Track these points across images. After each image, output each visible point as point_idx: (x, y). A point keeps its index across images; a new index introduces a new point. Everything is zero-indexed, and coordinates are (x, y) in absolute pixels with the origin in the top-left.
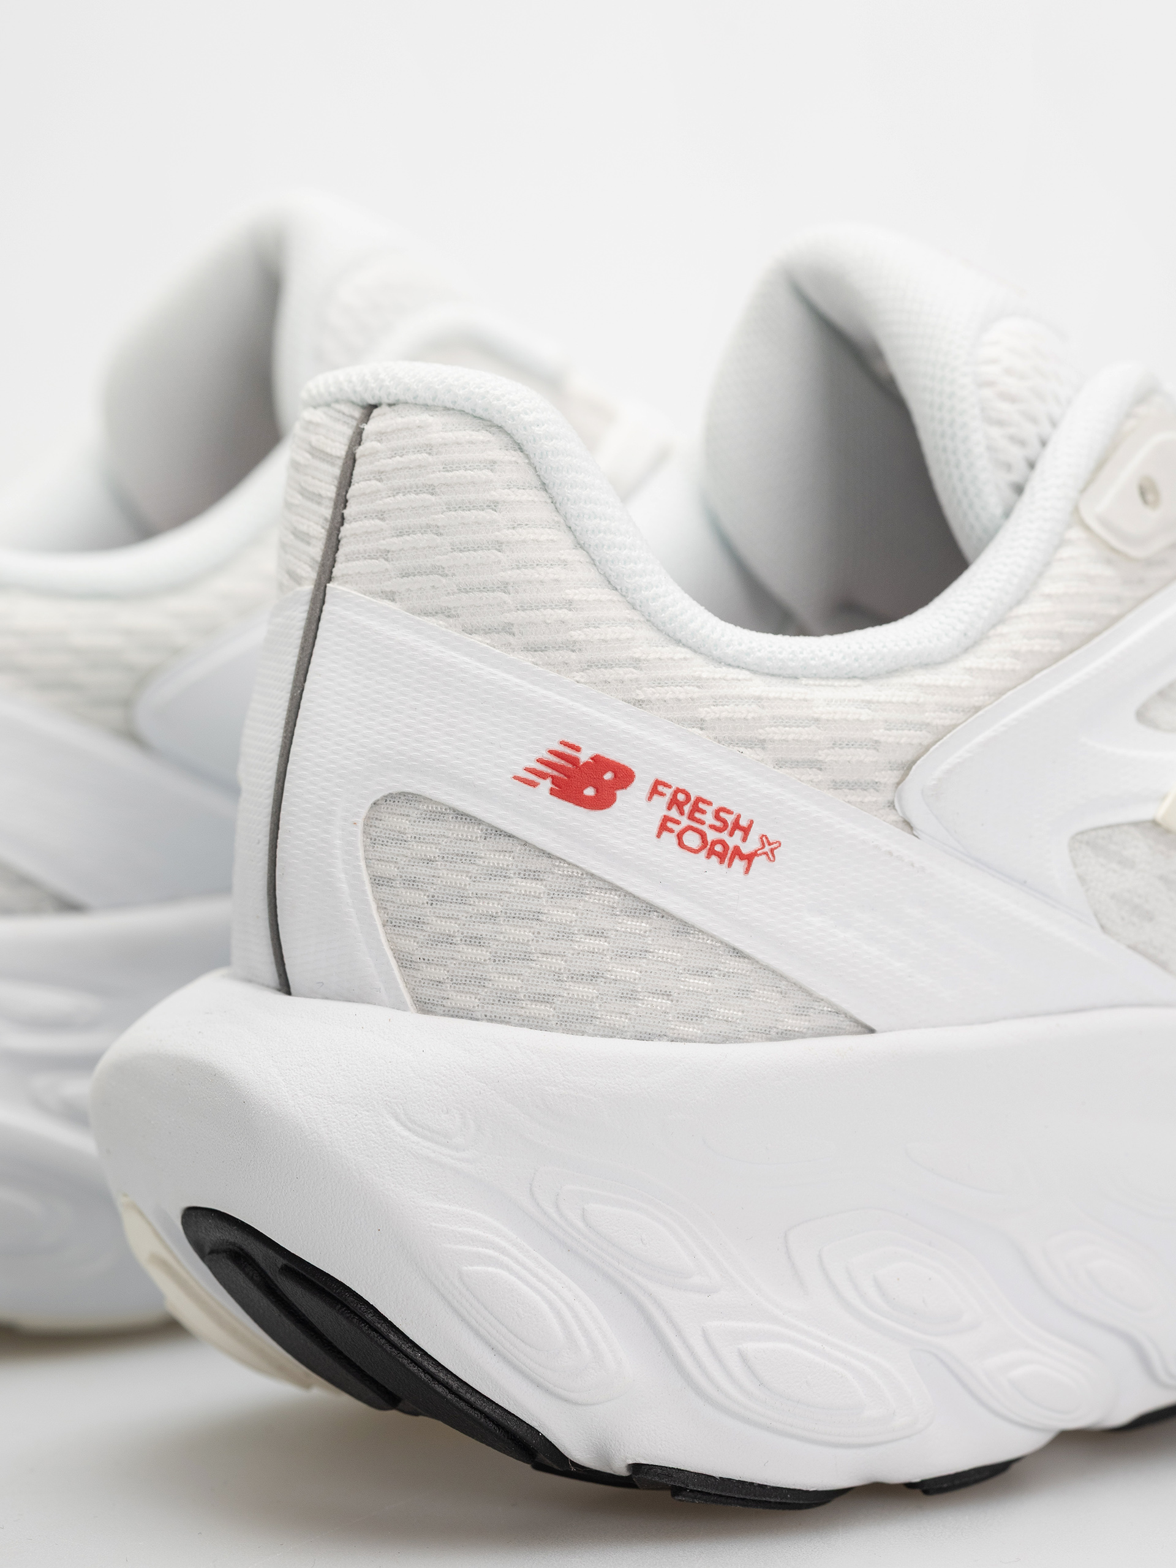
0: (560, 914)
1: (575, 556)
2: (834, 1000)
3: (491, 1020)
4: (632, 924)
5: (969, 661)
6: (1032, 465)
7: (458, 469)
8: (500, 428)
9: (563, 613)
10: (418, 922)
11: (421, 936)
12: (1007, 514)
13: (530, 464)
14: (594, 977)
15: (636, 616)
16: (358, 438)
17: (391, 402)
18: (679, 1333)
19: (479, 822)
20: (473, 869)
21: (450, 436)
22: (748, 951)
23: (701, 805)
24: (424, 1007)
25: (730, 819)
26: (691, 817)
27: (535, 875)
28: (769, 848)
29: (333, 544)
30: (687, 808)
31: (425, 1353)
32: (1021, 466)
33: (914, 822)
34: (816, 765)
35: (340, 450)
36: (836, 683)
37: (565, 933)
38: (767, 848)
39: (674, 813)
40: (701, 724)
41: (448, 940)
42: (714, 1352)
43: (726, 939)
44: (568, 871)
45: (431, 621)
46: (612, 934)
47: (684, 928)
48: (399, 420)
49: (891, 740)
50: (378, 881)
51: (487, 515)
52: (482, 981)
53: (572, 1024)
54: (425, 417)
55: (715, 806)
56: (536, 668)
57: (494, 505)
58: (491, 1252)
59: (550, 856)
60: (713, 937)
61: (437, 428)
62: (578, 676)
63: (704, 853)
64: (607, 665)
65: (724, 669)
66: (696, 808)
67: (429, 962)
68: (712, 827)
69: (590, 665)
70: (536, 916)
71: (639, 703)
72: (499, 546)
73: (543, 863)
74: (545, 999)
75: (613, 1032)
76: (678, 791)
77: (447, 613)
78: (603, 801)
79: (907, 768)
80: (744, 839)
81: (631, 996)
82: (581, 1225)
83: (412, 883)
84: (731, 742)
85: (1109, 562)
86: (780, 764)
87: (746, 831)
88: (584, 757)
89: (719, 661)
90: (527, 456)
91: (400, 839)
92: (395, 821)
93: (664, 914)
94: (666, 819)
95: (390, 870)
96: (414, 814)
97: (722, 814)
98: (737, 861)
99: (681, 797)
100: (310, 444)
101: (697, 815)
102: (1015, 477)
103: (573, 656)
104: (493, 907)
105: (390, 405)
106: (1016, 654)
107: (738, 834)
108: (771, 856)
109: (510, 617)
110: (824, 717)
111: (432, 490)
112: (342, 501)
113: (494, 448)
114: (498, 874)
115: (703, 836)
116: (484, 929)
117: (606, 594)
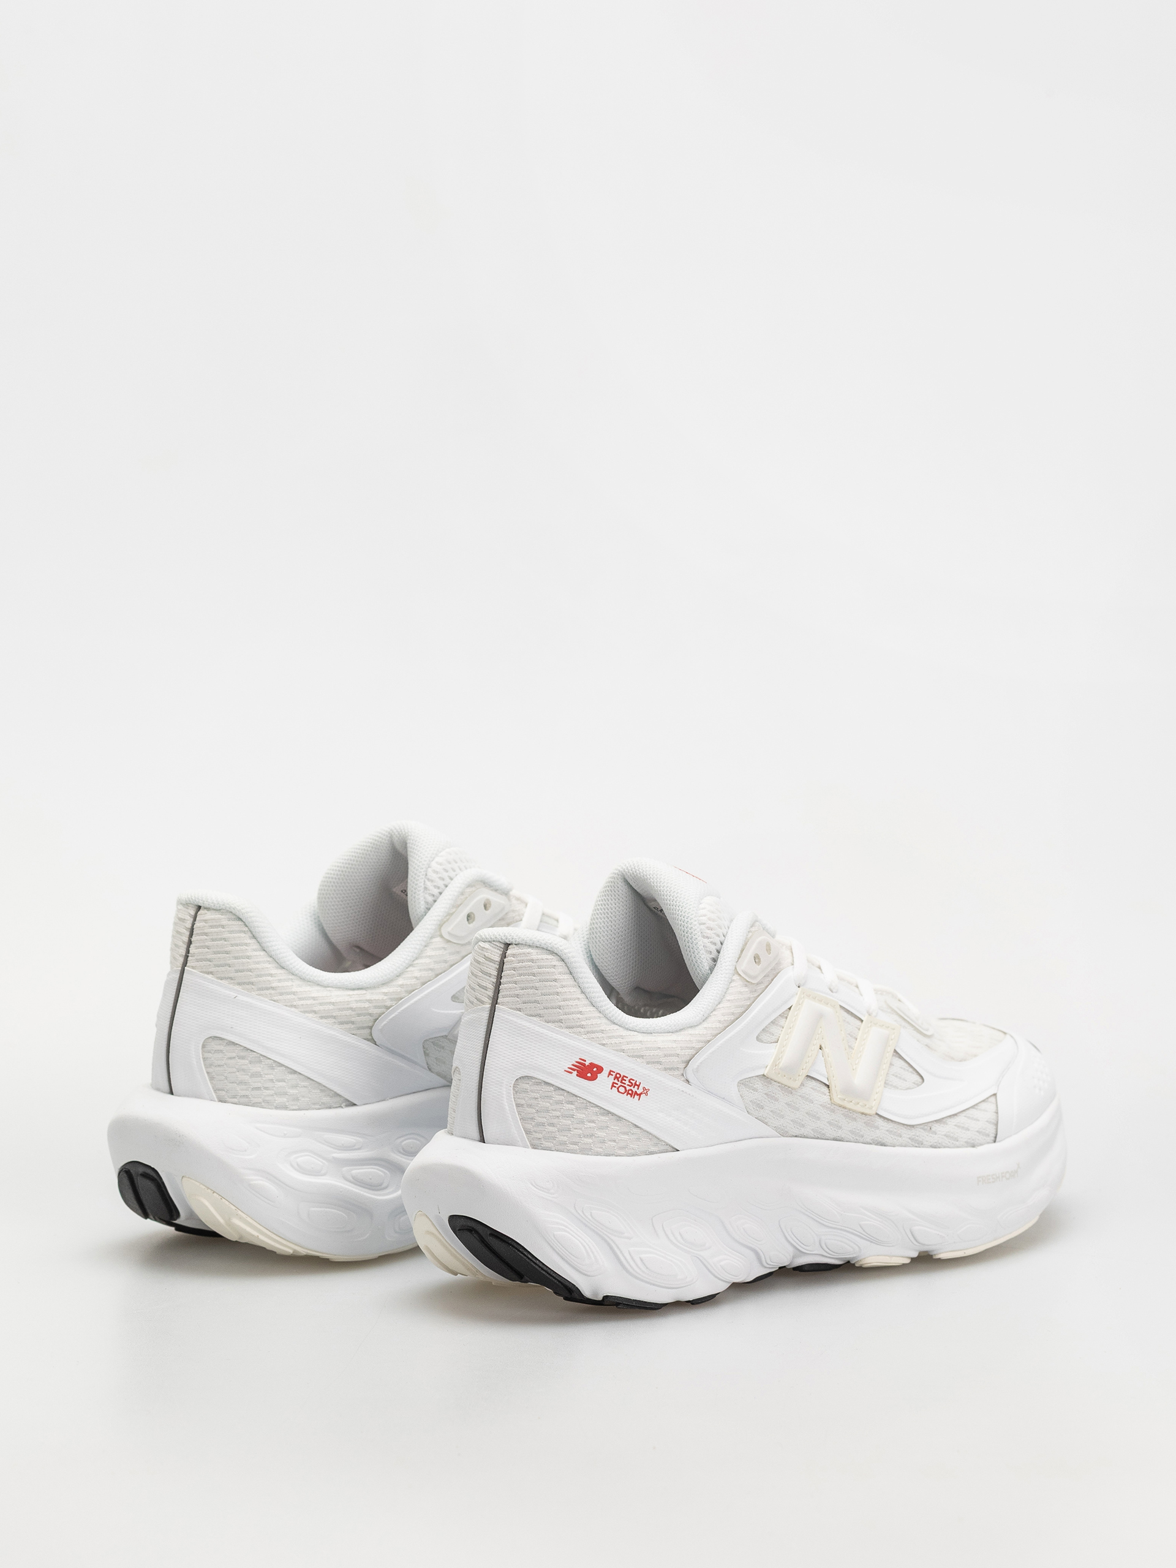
0: (580, 1115)
1: (582, 996)
2: (666, 1141)
3: (557, 1151)
4: (603, 1118)
5: (705, 1025)
6: (719, 952)
7: (543, 968)
8: (556, 954)
9: (579, 1016)
10: (532, 1119)
11: (533, 1123)
12: (712, 969)
13: (566, 966)
14: (592, 1136)
15: (601, 1015)
16: (504, 956)
17: (517, 943)
18: (621, 1252)
19: (553, 1085)
20: (551, 1101)
21: (540, 957)
22: (640, 1126)
23: (625, 1078)
24: (534, 1147)
25: (633, 1082)
26: (621, 1082)
27: (571, 1103)
28: (646, 1091)
29: (497, 991)
30: (620, 1079)
31: (539, 1261)
32: (715, 952)
33: (690, 1080)
34: (659, 1063)
35: (498, 959)
36: (664, 1035)
37: (582, 1122)
38: (645, 1091)
39: (616, 1081)
40: (623, 1051)
41: (543, 1124)
42: (632, 1258)
43: (633, 1122)
44: (582, 1101)
45: (534, 1019)
46: (597, 1122)
47: (620, 1118)
48: (520, 950)
49: (683, 1053)
50: (518, 1105)
51: (553, 983)
52: (554, 1138)
53: (585, 1151)
54: (530, 950)
55: (629, 1078)
56: (571, 1034)
57: (555, 980)
58: (563, 1227)
59: (576, 1096)
60: (629, 1121)
61: (534, 954)
62: (584, 1036)
63: (626, 1094)
64: (593, 1032)
65: (630, 1032)
66: (623, 1079)
67: (536, 1132)
68: (628, 1085)
69: (588, 1032)
70: (572, 1116)
71: (604, 1045)
72: (558, 993)
73: (573, 1099)
74: (575, 1143)
75: (598, 1154)
76: (617, 1073)
77: (539, 1016)
78: (593, 1078)
79: (688, 1062)
80: (638, 1089)
81: (603, 1142)
82: (590, 1218)
83: (530, 1106)
84: (633, 1056)
85: (746, 986)
86: (648, 1063)
87: (639, 1086)
88: (587, 1063)
89: (627, 1029)
90: (566, 963)
91: (526, 1091)
92: (524, 1085)
93: (613, 1114)
94: (614, 1083)
95: (523, 1102)
96: (530, 1083)
97: (631, 1081)
98: (636, 1096)
99: (618, 1076)
100: (485, 956)
101: (623, 1081)
102: (713, 956)
103: (582, 1030)
104: (558, 1114)
105: (515, 944)
106: (720, 1022)
107: (636, 1087)
108: (646, 1094)
109: (561, 1017)
110: (662, 1047)
111: (534, 975)
112: (499, 977)
113: (555, 962)
114: (560, 1102)
115: (625, 1088)
116: (555, 1121)
117: (592, 1009)
